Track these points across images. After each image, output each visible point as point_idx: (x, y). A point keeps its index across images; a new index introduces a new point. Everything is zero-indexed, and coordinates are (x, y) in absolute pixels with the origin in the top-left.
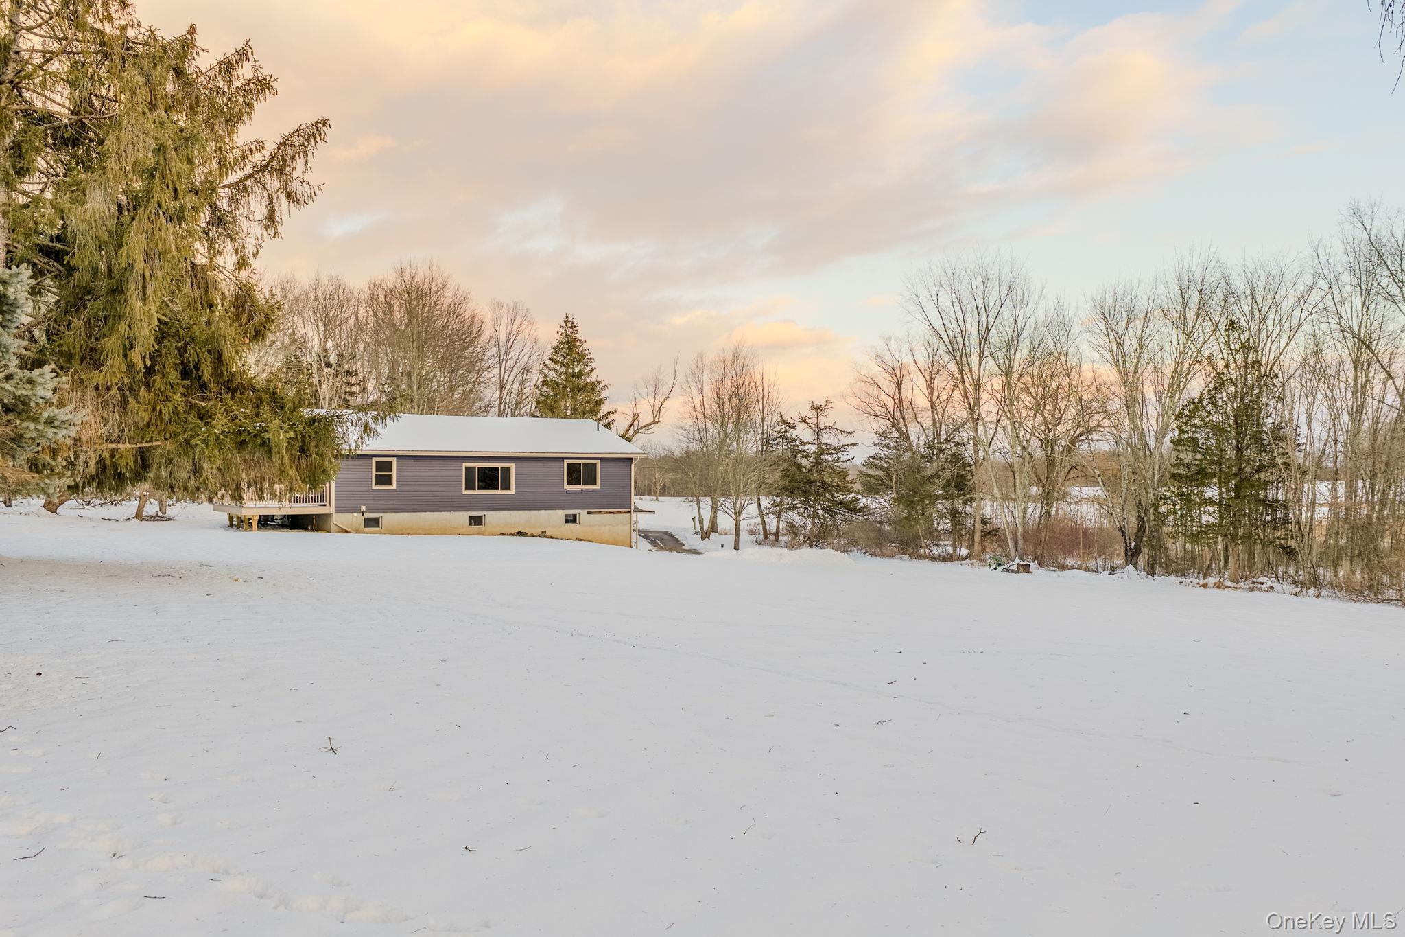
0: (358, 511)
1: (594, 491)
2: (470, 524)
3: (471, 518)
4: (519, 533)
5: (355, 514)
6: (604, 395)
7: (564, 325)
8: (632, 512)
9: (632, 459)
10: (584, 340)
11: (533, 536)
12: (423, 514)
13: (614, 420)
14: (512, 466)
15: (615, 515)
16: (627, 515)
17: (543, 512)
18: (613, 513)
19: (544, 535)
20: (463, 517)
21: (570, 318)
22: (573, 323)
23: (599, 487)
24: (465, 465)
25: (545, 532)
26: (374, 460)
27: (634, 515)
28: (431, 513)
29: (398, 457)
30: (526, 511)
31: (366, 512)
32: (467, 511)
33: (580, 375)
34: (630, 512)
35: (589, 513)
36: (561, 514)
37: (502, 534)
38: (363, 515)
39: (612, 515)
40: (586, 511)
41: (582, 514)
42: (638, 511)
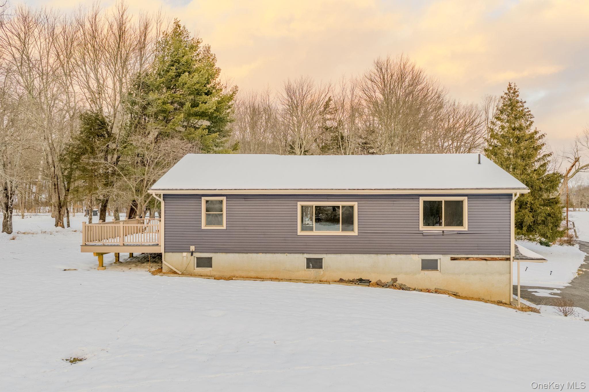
0: (187, 250)
1: (459, 233)
2: (308, 267)
3: (308, 259)
4: (360, 281)
5: (185, 254)
6: (539, 142)
7: (507, 92)
8: (512, 259)
9: (511, 195)
10: (523, 101)
11: (379, 284)
12: (254, 255)
13: (549, 161)
14: (355, 204)
15: (488, 261)
16: (505, 262)
17: (393, 256)
18: (486, 260)
19: (393, 284)
20: (300, 259)
21: (513, 86)
22: (515, 89)
23: (466, 229)
24: (300, 204)
25: (395, 280)
26: (204, 199)
27: (514, 264)
28: (264, 255)
29: (229, 197)
30: (373, 255)
31: (195, 252)
32: (303, 253)
33: (520, 129)
34: (508, 259)
35: (453, 259)
36: (417, 259)
37: (341, 281)
38: (192, 255)
39: (484, 262)
40: (448, 257)
41: (444, 260)
42: (520, 257)
